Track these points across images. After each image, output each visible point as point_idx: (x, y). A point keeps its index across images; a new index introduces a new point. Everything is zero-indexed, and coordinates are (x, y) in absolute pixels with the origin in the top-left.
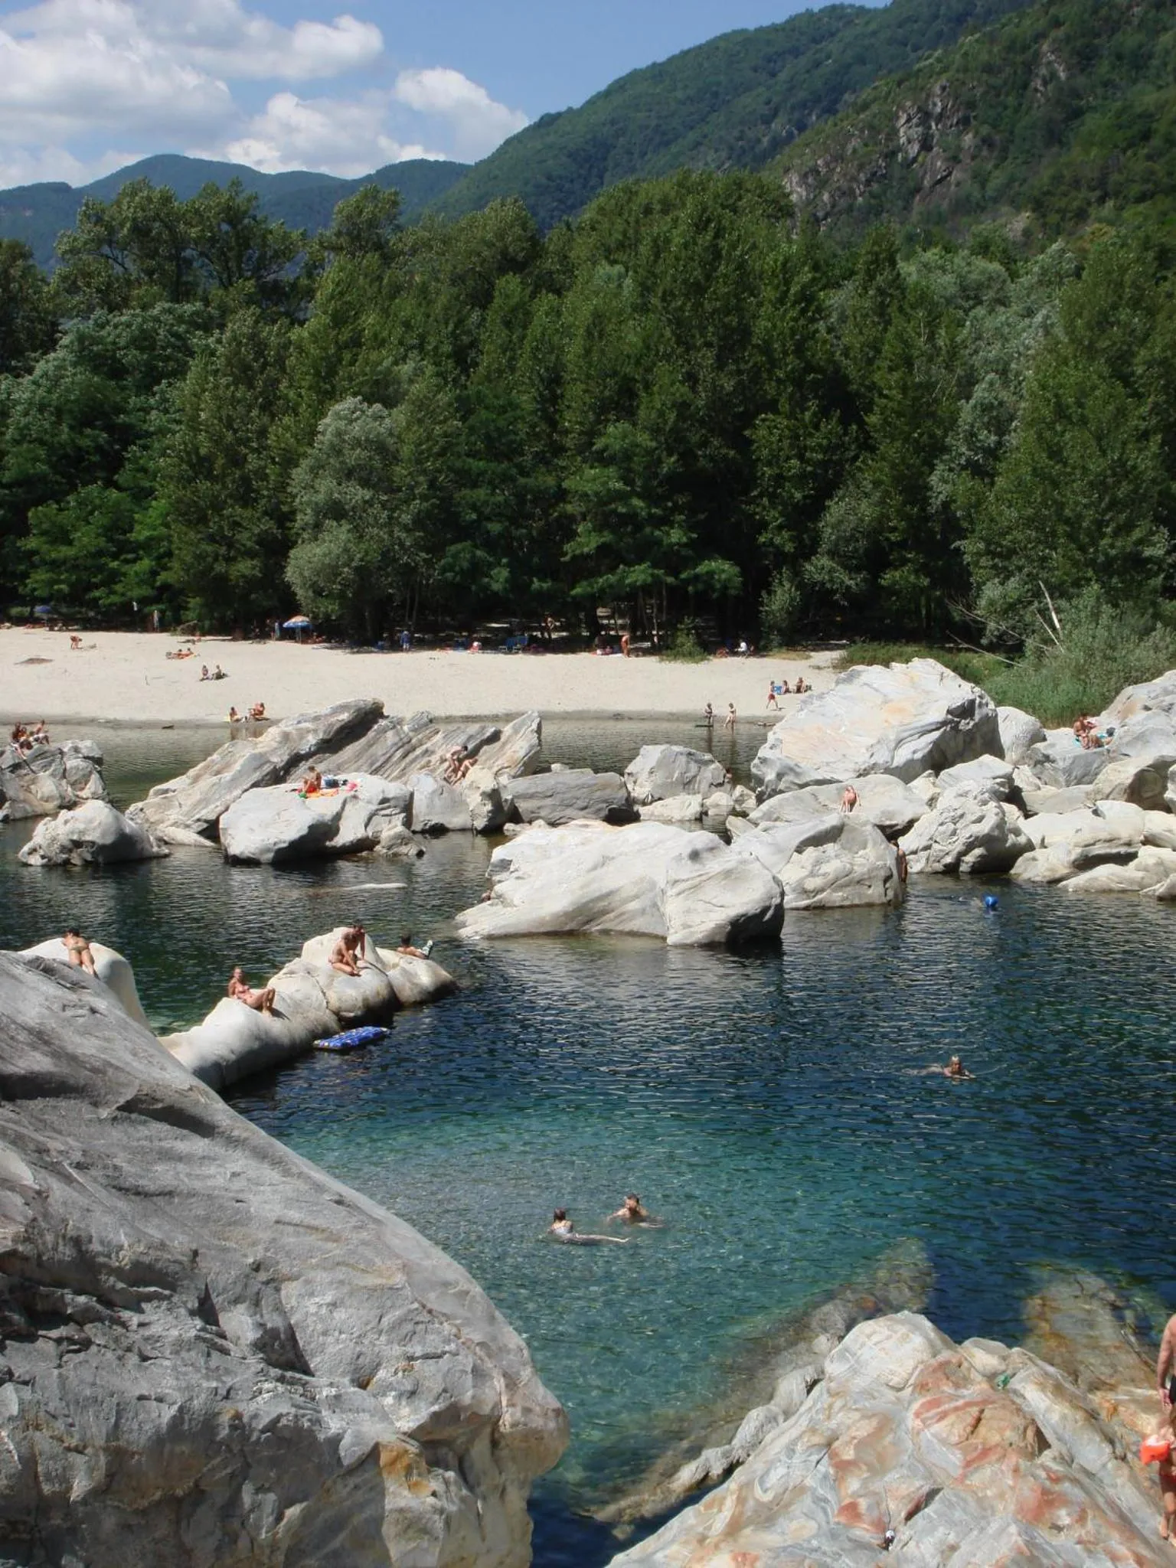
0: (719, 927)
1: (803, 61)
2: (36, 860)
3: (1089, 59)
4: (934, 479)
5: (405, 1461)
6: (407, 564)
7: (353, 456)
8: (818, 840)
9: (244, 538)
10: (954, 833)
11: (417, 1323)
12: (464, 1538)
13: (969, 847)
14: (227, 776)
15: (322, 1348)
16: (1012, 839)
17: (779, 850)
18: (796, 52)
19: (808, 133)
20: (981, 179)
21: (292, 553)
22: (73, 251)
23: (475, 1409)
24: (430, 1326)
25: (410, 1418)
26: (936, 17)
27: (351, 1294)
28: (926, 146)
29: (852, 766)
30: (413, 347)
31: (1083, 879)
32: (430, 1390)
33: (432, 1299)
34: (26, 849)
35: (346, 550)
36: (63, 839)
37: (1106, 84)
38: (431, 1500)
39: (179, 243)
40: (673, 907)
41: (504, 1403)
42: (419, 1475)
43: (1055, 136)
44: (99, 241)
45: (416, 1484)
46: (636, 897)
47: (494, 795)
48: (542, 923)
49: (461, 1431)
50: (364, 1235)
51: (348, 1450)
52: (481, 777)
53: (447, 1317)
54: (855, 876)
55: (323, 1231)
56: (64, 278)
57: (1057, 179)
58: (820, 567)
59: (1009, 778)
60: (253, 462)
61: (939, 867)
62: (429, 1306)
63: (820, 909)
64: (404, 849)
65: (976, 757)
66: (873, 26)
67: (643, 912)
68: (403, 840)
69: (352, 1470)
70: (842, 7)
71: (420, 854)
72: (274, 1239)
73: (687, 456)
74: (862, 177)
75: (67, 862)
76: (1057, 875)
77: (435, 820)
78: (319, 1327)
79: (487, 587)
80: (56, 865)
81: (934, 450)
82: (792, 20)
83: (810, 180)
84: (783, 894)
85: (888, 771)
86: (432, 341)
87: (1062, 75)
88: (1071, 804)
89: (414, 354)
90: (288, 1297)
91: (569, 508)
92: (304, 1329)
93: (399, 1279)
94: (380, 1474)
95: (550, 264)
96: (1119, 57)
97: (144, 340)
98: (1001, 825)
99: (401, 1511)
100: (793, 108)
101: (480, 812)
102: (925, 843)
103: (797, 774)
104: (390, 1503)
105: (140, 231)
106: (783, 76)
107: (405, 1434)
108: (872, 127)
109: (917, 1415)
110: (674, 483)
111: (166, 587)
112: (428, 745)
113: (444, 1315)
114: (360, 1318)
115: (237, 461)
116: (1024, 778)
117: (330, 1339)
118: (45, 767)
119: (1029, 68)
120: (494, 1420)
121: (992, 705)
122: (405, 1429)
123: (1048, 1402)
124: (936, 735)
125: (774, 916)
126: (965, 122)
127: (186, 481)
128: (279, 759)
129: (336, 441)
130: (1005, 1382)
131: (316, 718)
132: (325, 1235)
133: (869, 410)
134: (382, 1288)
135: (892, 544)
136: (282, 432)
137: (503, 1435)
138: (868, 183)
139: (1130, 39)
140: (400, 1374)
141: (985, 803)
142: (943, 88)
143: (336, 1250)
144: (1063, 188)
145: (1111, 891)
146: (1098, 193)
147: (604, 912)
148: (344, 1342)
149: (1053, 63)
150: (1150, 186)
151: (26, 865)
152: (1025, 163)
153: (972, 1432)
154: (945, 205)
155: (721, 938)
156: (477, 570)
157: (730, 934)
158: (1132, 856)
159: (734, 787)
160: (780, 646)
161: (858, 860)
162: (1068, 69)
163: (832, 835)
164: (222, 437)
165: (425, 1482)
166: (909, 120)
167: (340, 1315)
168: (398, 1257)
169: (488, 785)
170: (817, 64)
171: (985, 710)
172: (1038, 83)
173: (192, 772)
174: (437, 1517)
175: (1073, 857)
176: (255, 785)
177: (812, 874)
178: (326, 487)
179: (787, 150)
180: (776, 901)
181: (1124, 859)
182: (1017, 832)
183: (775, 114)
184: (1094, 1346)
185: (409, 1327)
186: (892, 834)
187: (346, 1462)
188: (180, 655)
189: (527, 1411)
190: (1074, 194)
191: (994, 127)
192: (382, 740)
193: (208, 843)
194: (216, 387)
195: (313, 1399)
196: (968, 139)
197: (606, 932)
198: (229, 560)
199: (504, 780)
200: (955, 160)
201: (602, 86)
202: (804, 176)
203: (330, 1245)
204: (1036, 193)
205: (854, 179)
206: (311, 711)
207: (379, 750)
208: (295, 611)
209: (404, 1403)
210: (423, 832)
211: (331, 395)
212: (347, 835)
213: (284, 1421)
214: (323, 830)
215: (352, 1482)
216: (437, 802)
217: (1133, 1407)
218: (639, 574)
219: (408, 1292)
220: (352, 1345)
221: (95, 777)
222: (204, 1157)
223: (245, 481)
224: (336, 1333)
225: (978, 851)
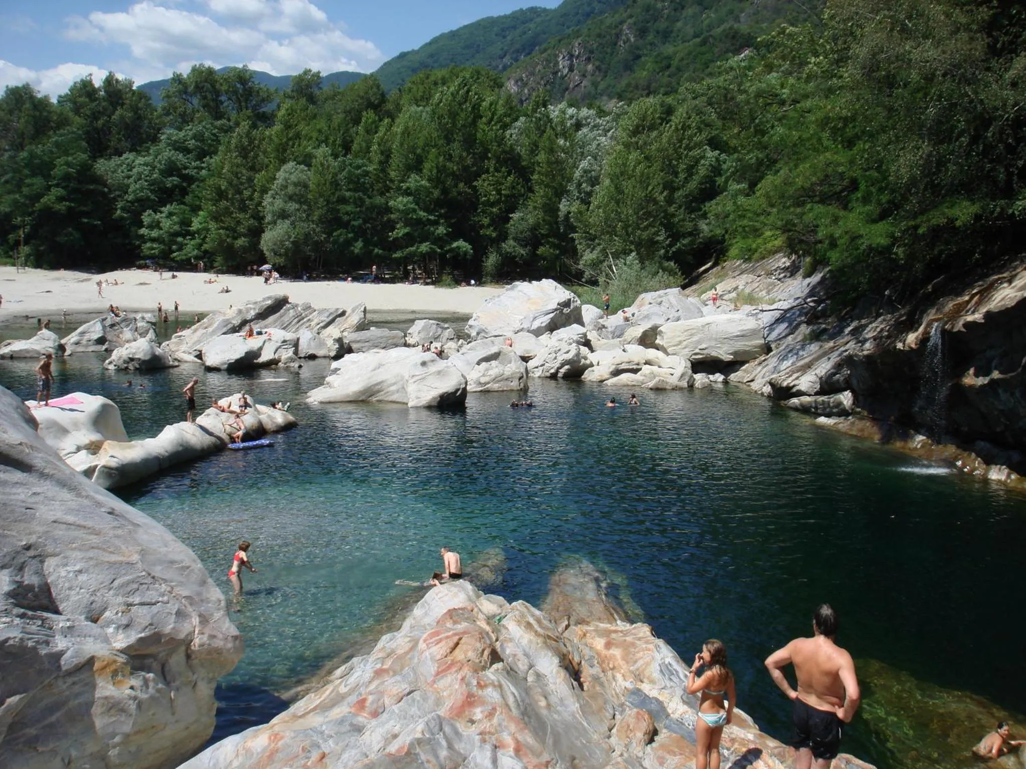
0: (434, 398)
1: (518, 31)
2: (111, 367)
3: (644, 32)
4: (561, 206)
5: (113, 667)
6: (317, 241)
7: (291, 189)
8: (487, 359)
9: (242, 229)
10: (555, 358)
11: (142, 584)
12: (153, 714)
13: (562, 365)
14: (210, 329)
15: (68, 597)
16: (583, 361)
17: (468, 363)
18: (514, 28)
19: (519, 63)
20: (595, 85)
21: (263, 235)
22: (168, 97)
23: (173, 636)
24: (151, 586)
25: (121, 641)
26: (577, 13)
27: (96, 565)
28: (571, 69)
29: (512, 329)
30: (323, 142)
31: (615, 380)
32: (140, 623)
33: (157, 571)
34: (107, 361)
35: (287, 232)
36: (125, 357)
37: (651, 44)
38: (128, 691)
39: (218, 93)
40: (411, 388)
41: (196, 632)
42: (123, 676)
43: (628, 67)
44: (180, 92)
45: (120, 682)
46: (394, 384)
47: (339, 341)
48: (348, 396)
49: (161, 649)
50: (120, 532)
51: (67, 662)
52: (334, 332)
53: (165, 581)
54: (505, 376)
55: (89, 528)
56: (164, 109)
57: (629, 85)
58: (509, 246)
59: (585, 335)
60: (247, 193)
61: (548, 374)
62: (153, 574)
63: (487, 392)
64: (292, 364)
65: (570, 325)
66: (548, 18)
67: (398, 391)
68: (292, 360)
69: (70, 673)
70: (536, 8)
71: (300, 367)
72: (48, 532)
73: (445, 191)
74: (542, 82)
75: (127, 368)
76: (604, 378)
77: (311, 352)
78: (66, 585)
79: (353, 252)
80: (122, 369)
81: (560, 193)
82: (514, 13)
83: (519, 83)
84: (466, 383)
85: (529, 331)
86: (332, 139)
87: (632, 40)
88: (614, 347)
89: (323, 145)
90: (49, 566)
91: (393, 216)
92: (56, 586)
93: (135, 558)
94: (93, 676)
95: (390, 106)
96: (658, 32)
97: (198, 137)
98: (578, 354)
99: (106, 698)
100: (513, 53)
101: (333, 349)
102: (542, 363)
103: (486, 333)
104: (99, 694)
105: (198, 88)
106: (509, 38)
107: (118, 650)
108: (547, 60)
109: (425, 641)
110: (438, 203)
111: (206, 252)
112: (310, 317)
113: (163, 579)
114: (96, 580)
115: (240, 192)
116: (592, 336)
117: (73, 592)
118: (127, 326)
119: (618, 36)
120: (187, 642)
121: (579, 302)
122: (118, 648)
123: (522, 632)
124: (552, 315)
125: (462, 393)
126: (588, 59)
127: (216, 202)
128: (236, 322)
129: (284, 183)
130: (500, 620)
131: (255, 303)
132: (90, 531)
133: (532, 173)
134: (121, 563)
135: (543, 235)
136: (259, 178)
137: (193, 652)
138: (545, 85)
139: (662, 25)
140: (120, 614)
141: (571, 344)
142: (579, 44)
143: (94, 540)
144: (631, 89)
145: (628, 385)
146: (646, 92)
147: (379, 391)
148: (83, 593)
149: (629, 35)
150: (669, 89)
151: (107, 369)
152: (615, 78)
153: (451, 652)
154: (579, 96)
155: (435, 404)
156: (349, 243)
157: (439, 402)
158: (639, 370)
159: (459, 340)
160: (491, 282)
161: (507, 369)
162: (635, 37)
163: (495, 357)
164: (232, 181)
165: (126, 680)
166: (564, 58)
167: (83, 578)
168: (139, 545)
169: (337, 335)
170: (525, 33)
171: (575, 304)
172: (621, 43)
173: (193, 327)
174: (131, 702)
175: (611, 370)
176: (224, 334)
177: (484, 375)
178: (279, 203)
179: (509, 69)
180: (463, 386)
181: (635, 371)
182: (586, 358)
183: (505, 55)
184: (582, 601)
185: (135, 586)
186: (525, 359)
187: (64, 668)
188: (210, 282)
189: (212, 637)
190: (636, 91)
191: (602, 62)
192: (288, 314)
193: (199, 361)
194: (231, 158)
195: (51, 628)
196: (590, 67)
197: (380, 401)
198: (235, 238)
199: (345, 334)
200: (584, 76)
201: (428, 40)
202: (516, 82)
203: (92, 537)
204: (619, 90)
205: (539, 83)
206: (253, 300)
207: (286, 319)
208: (266, 263)
209: (120, 631)
210: (305, 358)
211: (283, 161)
212: (265, 357)
213: (11, 642)
214: (252, 355)
215: (70, 680)
216: (313, 344)
217: (594, 633)
218: (424, 247)
219: (140, 565)
220: (88, 596)
221: (151, 331)
222: (17, 483)
223: (243, 201)
224: (78, 589)
225: (567, 367)
